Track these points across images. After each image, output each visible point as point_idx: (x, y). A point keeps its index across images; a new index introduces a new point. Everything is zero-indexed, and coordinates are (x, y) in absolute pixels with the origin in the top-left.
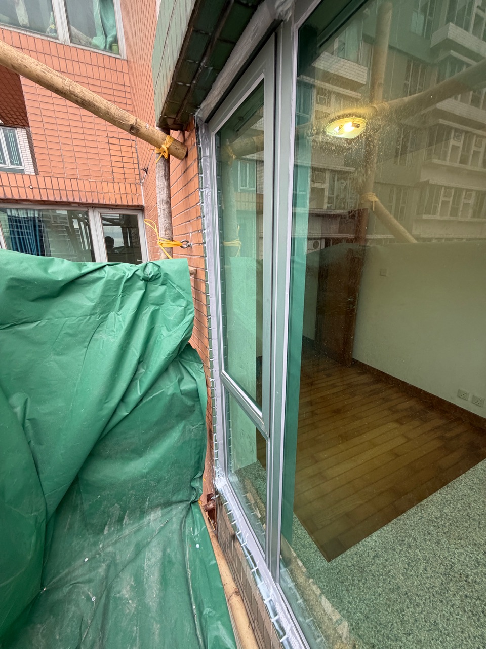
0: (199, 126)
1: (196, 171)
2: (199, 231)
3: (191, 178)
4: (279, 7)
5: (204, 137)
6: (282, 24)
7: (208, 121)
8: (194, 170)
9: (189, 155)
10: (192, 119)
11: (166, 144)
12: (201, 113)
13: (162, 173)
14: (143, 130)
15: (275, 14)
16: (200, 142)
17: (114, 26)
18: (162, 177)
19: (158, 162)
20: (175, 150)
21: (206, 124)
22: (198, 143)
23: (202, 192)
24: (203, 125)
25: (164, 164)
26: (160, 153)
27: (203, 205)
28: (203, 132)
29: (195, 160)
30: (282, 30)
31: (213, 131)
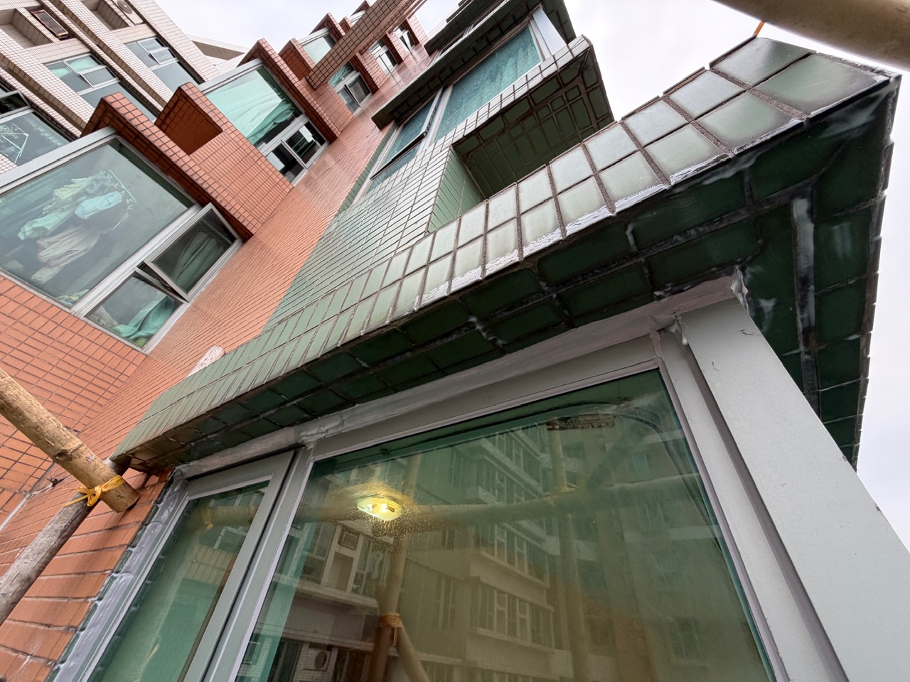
0: (175, 481)
1: (127, 540)
2: (49, 660)
3: (113, 545)
4: (303, 436)
5: (173, 496)
6: (303, 448)
7: (191, 479)
8: (125, 536)
9: (133, 509)
10: (169, 470)
11: (106, 487)
12: (187, 469)
13: (61, 526)
14: (80, 462)
15: (299, 439)
16: (161, 501)
17: (158, 328)
18: (56, 531)
19: (71, 506)
20: (116, 498)
21: (186, 481)
22: (158, 502)
23: (114, 578)
24: (181, 482)
25: (78, 510)
26: (85, 494)
27: (99, 603)
28: (176, 489)
29: (138, 522)
30: (302, 452)
31: (190, 496)
